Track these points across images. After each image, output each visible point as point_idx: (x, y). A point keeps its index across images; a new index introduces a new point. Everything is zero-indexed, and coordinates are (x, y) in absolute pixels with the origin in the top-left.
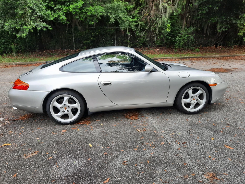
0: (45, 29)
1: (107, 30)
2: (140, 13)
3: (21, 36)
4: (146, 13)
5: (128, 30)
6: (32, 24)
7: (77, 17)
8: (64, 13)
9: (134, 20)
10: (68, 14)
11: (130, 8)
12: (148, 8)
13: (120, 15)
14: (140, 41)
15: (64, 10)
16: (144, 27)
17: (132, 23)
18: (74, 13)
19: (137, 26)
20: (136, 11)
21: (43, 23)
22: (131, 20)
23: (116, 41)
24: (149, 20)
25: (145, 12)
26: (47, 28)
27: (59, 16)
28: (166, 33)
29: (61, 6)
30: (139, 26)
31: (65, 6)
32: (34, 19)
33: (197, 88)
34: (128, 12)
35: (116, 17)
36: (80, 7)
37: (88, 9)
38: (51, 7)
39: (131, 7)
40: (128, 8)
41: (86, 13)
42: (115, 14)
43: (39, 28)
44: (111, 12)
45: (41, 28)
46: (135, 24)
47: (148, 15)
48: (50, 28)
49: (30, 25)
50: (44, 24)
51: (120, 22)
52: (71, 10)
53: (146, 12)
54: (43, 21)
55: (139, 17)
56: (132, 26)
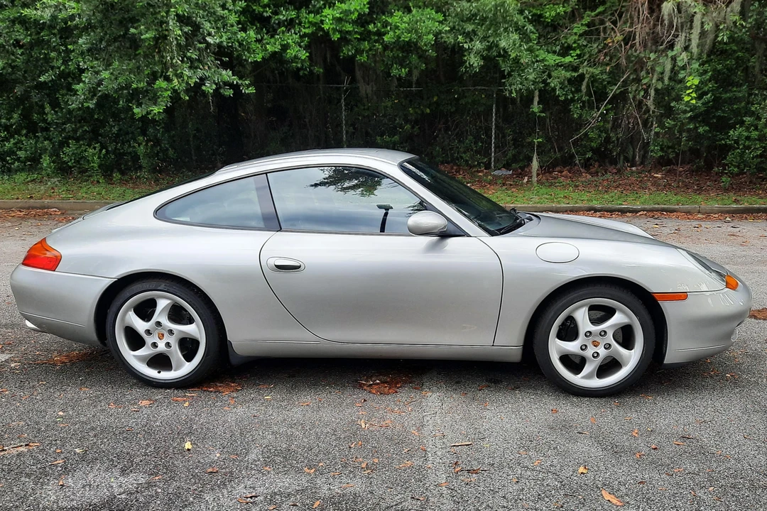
0: (229, 92)
1: (466, 97)
2: (592, 32)
3: (148, 113)
4: (615, 32)
5: (536, 99)
6: (187, 72)
7: (347, 51)
8: (305, 35)
9: (568, 59)
10: (319, 41)
11: (553, 13)
12: (626, 16)
13: (503, 44)
14: (584, 143)
15: (305, 28)
16: (605, 87)
17: (553, 74)
18: (336, 37)
19: (576, 82)
20: (578, 28)
21: (224, 72)
22: (552, 59)
23: (495, 138)
24: (624, 60)
25: (613, 29)
26: (235, 88)
27: (285, 47)
28: (685, 112)
29: (293, 14)
30: (585, 83)
31: (310, 12)
32: (194, 56)
33: (609, 303)
34: (549, 29)
35: (489, 48)
36: (356, 14)
37: (390, 20)
38: (261, 14)
39: (561, 9)
40: (547, 14)
41: (380, 34)
42: (485, 38)
43: (209, 88)
44: (473, 30)
45: (214, 87)
46: (568, 75)
47: (624, 40)
48: (248, 86)
49: (180, 76)
50: (227, 75)
51: (505, 67)
52: (326, 27)
53: (616, 29)
54: (225, 66)
55: (586, 50)
56: (553, 83)
